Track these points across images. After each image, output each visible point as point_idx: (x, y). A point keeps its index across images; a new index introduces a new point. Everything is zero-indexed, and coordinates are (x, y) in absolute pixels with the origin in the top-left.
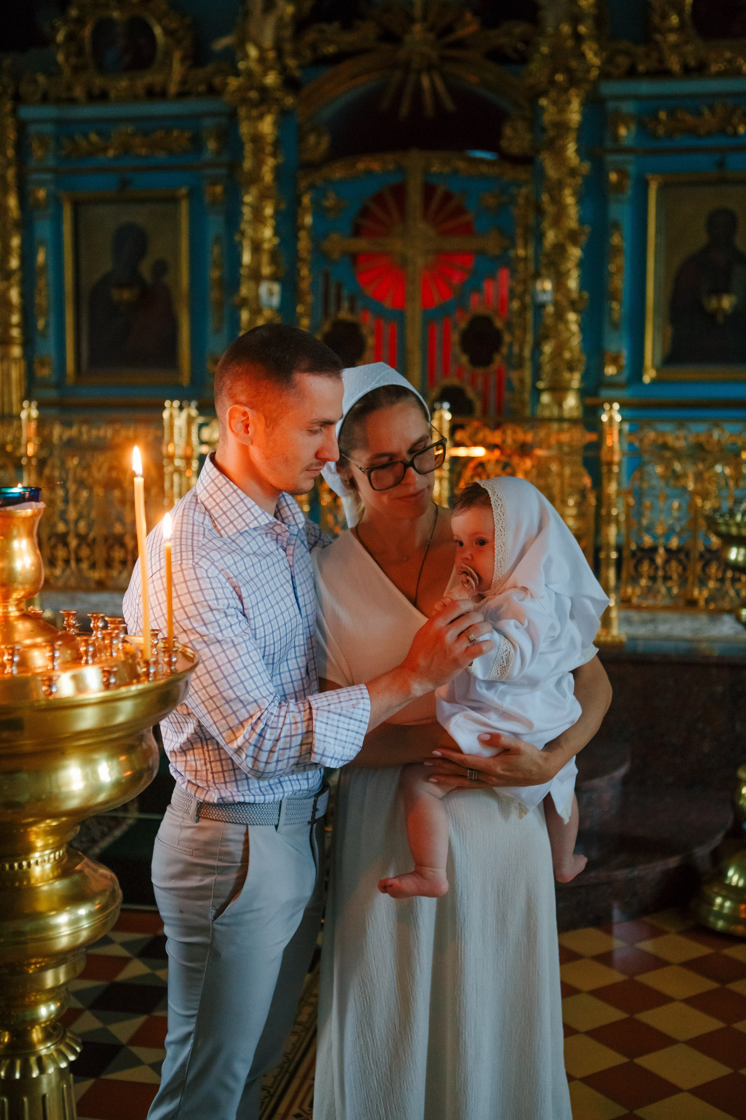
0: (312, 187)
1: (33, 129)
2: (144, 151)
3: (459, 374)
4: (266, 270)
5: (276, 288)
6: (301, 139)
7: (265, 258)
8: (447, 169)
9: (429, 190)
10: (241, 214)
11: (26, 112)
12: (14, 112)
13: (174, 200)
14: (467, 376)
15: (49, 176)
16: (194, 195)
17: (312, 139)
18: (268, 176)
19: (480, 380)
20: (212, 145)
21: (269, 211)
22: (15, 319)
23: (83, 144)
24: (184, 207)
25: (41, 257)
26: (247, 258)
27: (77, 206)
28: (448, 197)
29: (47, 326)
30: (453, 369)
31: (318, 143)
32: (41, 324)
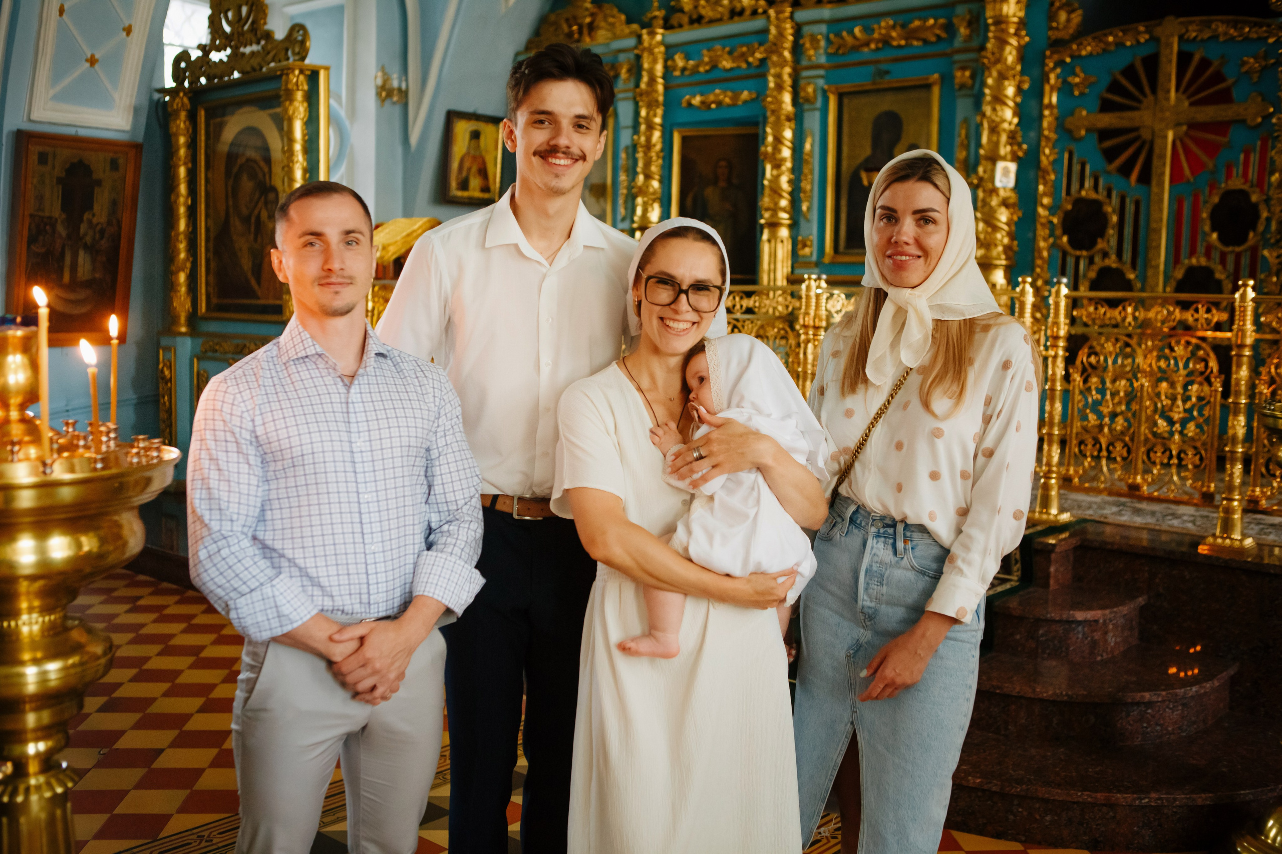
0: (1060, 63)
1: (806, 30)
2: (903, 42)
3: (1208, 255)
4: (1005, 150)
5: (1013, 167)
6: (1052, 16)
7: (1004, 138)
8: (1206, 35)
9: (1184, 59)
10: (984, 94)
11: (802, 15)
12: (792, 17)
13: (928, 87)
14: (1216, 255)
15: (821, 72)
16: (946, 79)
17: (1063, 16)
18: (1010, 56)
19: (1230, 259)
20: (963, 31)
21: (1010, 91)
22: (784, 203)
23: (849, 40)
24: (936, 91)
25: (808, 147)
26: (984, 139)
27: (841, 97)
28: (1205, 63)
29: (809, 209)
30: (1201, 248)
31: (1068, 20)
32: (804, 207)
